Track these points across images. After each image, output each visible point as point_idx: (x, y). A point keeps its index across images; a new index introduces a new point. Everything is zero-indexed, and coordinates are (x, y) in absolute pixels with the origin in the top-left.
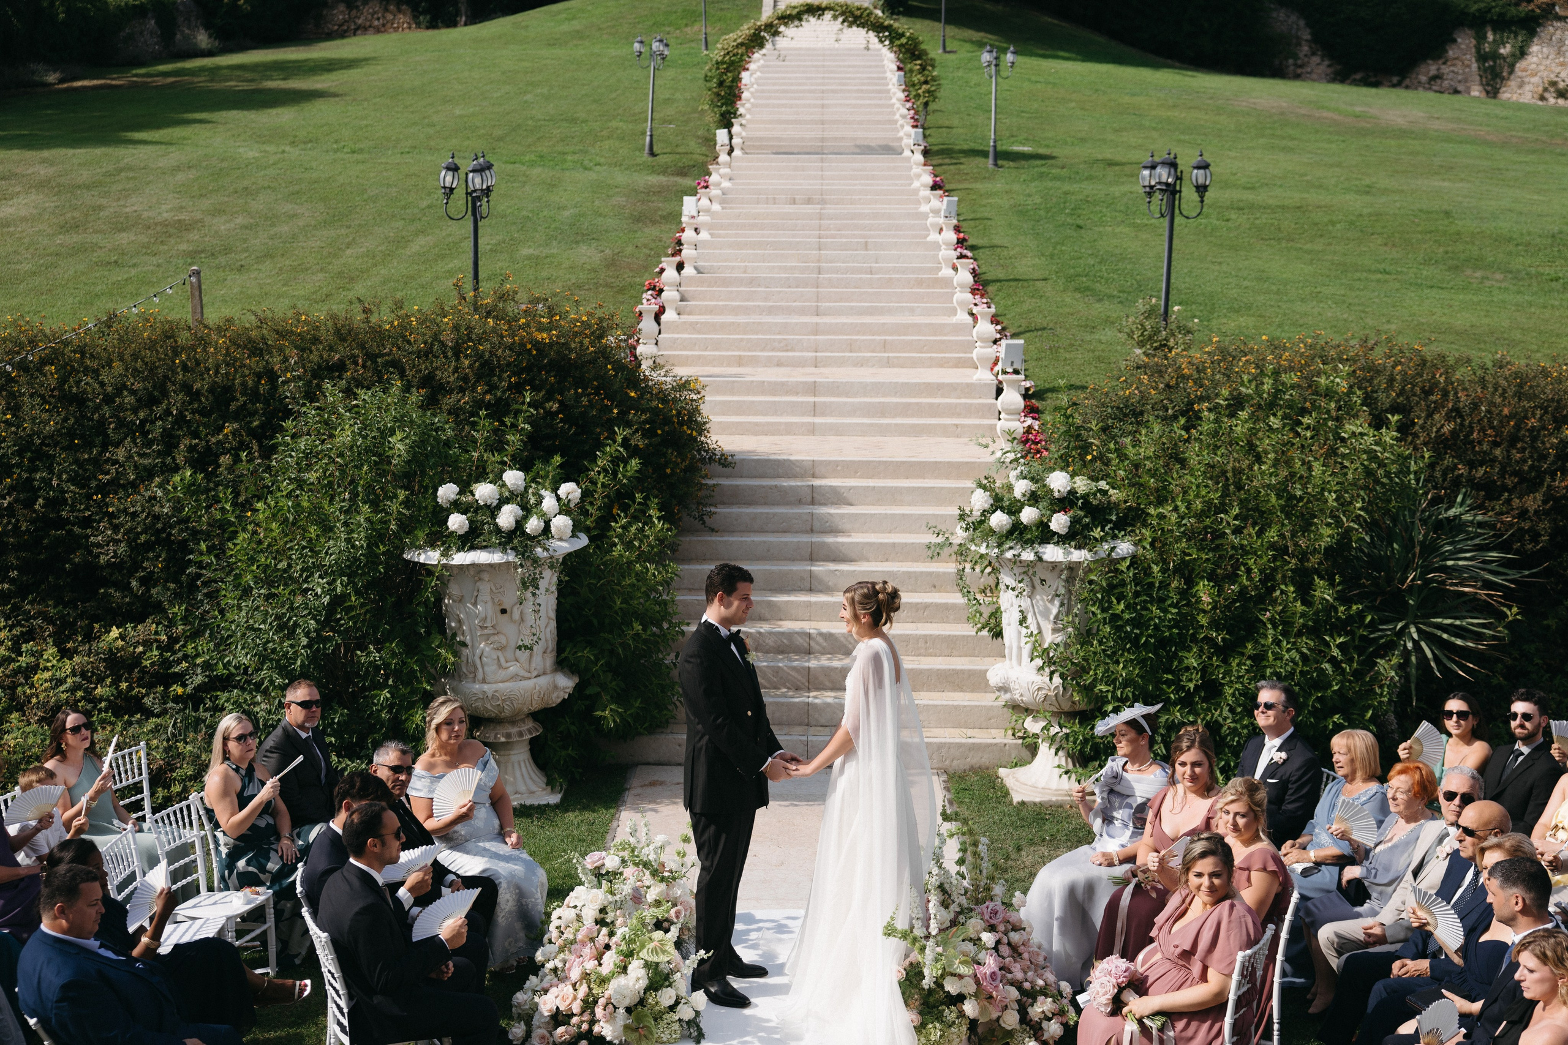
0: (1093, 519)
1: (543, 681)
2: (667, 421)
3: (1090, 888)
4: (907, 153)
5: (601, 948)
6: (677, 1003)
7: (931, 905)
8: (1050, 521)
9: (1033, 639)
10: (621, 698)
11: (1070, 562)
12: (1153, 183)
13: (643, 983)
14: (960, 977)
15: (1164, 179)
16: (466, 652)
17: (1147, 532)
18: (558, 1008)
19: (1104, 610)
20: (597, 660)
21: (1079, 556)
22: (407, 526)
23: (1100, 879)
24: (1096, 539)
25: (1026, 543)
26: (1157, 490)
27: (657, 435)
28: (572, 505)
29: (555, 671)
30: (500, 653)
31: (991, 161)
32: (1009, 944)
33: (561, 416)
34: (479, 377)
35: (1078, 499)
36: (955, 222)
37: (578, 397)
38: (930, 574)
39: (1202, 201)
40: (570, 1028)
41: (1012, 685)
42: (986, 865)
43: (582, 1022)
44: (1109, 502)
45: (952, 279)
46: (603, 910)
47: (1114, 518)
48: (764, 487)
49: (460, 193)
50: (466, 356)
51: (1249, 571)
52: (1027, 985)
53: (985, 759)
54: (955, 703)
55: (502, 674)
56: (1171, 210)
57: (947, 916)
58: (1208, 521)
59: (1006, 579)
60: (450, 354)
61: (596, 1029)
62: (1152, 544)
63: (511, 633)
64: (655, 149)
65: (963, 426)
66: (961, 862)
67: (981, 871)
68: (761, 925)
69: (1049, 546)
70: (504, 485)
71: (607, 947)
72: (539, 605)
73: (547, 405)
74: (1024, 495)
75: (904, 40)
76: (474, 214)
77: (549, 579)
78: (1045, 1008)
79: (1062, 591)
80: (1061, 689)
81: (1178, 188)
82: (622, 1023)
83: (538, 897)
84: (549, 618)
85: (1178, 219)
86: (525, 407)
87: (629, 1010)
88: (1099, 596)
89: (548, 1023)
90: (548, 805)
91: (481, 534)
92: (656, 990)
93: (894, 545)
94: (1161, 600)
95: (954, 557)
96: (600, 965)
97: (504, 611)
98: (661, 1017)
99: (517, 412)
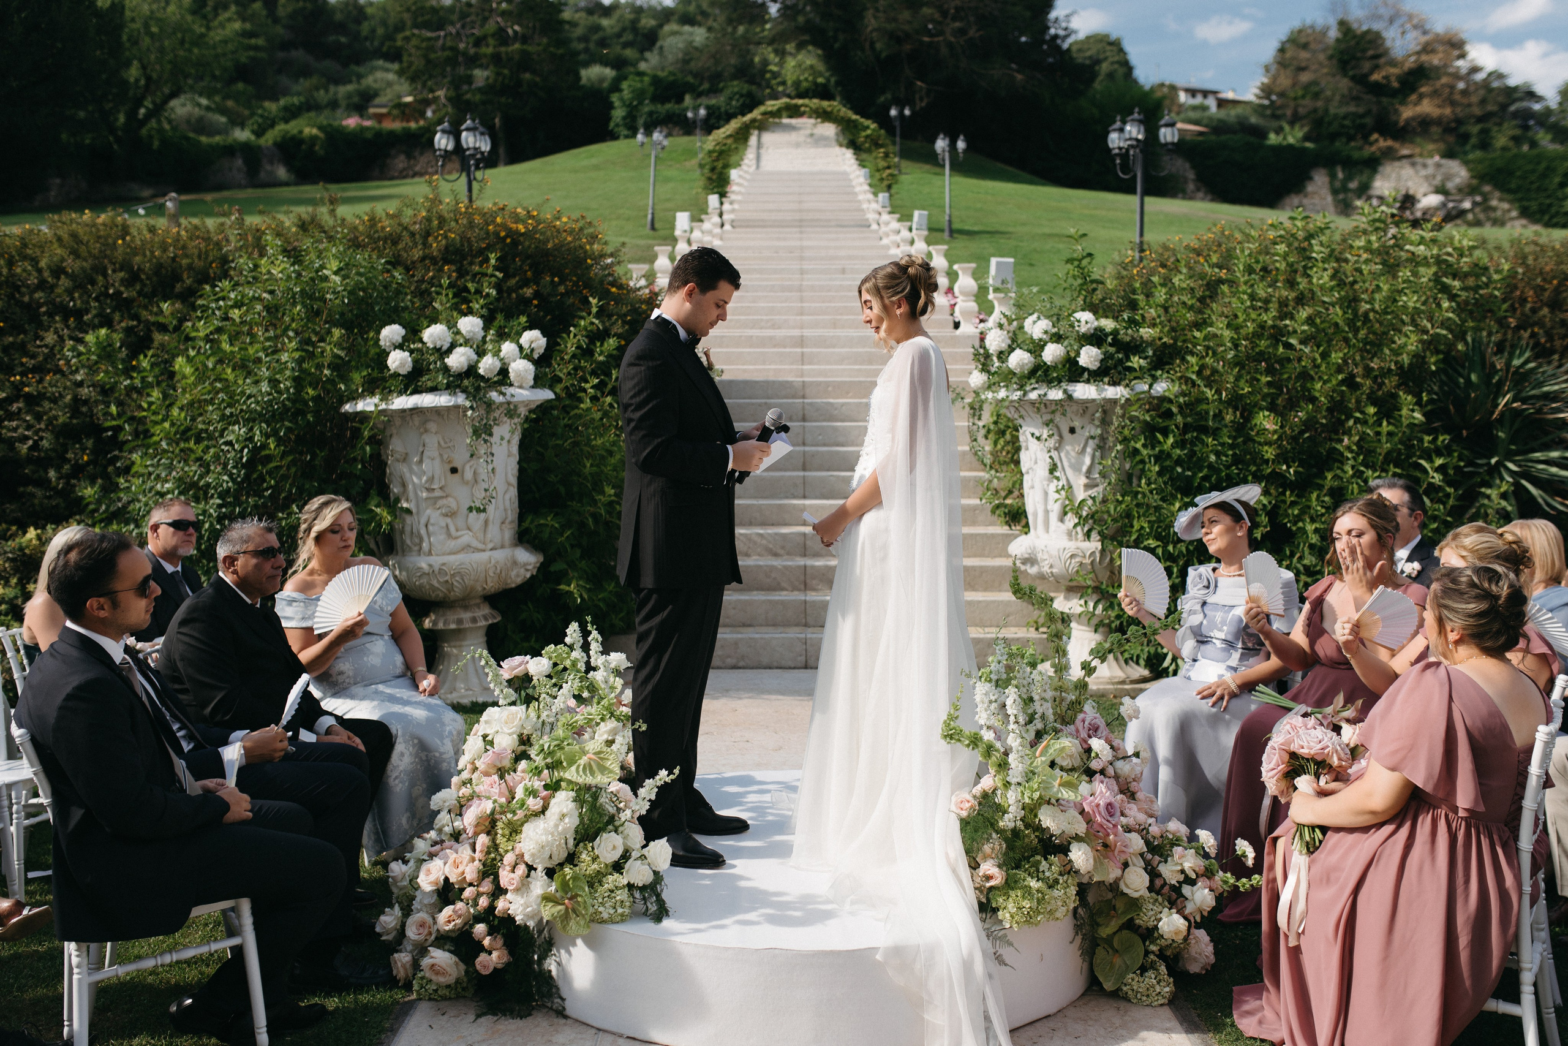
0: (1127, 355)
1: (500, 556)
6: (625, 858)
8: (1077, 356)
9: (1063, 494)
11: (1104, 401)
12: (1122, 144)
13: (573, 827)
14: (1063, 806)
15: (1134, 135)
16: (409, 519)
18: (446, 879)
20: (563, 530)
21: (1113, 392)
22: (340, 368)
25: (1052, 382)
28: (536, 356)
29: (516, 545)
30: (449, 520)
31: (947, 234)
35: (1106, 336)
36: (926, 233)
37: (555, 285)
40: (462, 906)
43: (479, 895)
46: (525, 739)
47: (1150, 354)
50: (435, 241)
51: (1314, 400)
55: (452, 544)
58: (1262, 346)
59: (1029, 429)
60: (418, 241)
61: (501, 904)
63: (461, 496)
64: (657, 226)
69: (1078, 383)
70: (458, 330)
74: (1045, 334)
75: (869, 132)
76: (468, 175)
79: (1096, 433)
80: (1098, 555)
82: (540, 892)
84: (509, 484)
87: (550, 872)
89: (434, 905)
91: (427, 375)
92: (592, 838)
97: (454, 470)
98: (599, 881)
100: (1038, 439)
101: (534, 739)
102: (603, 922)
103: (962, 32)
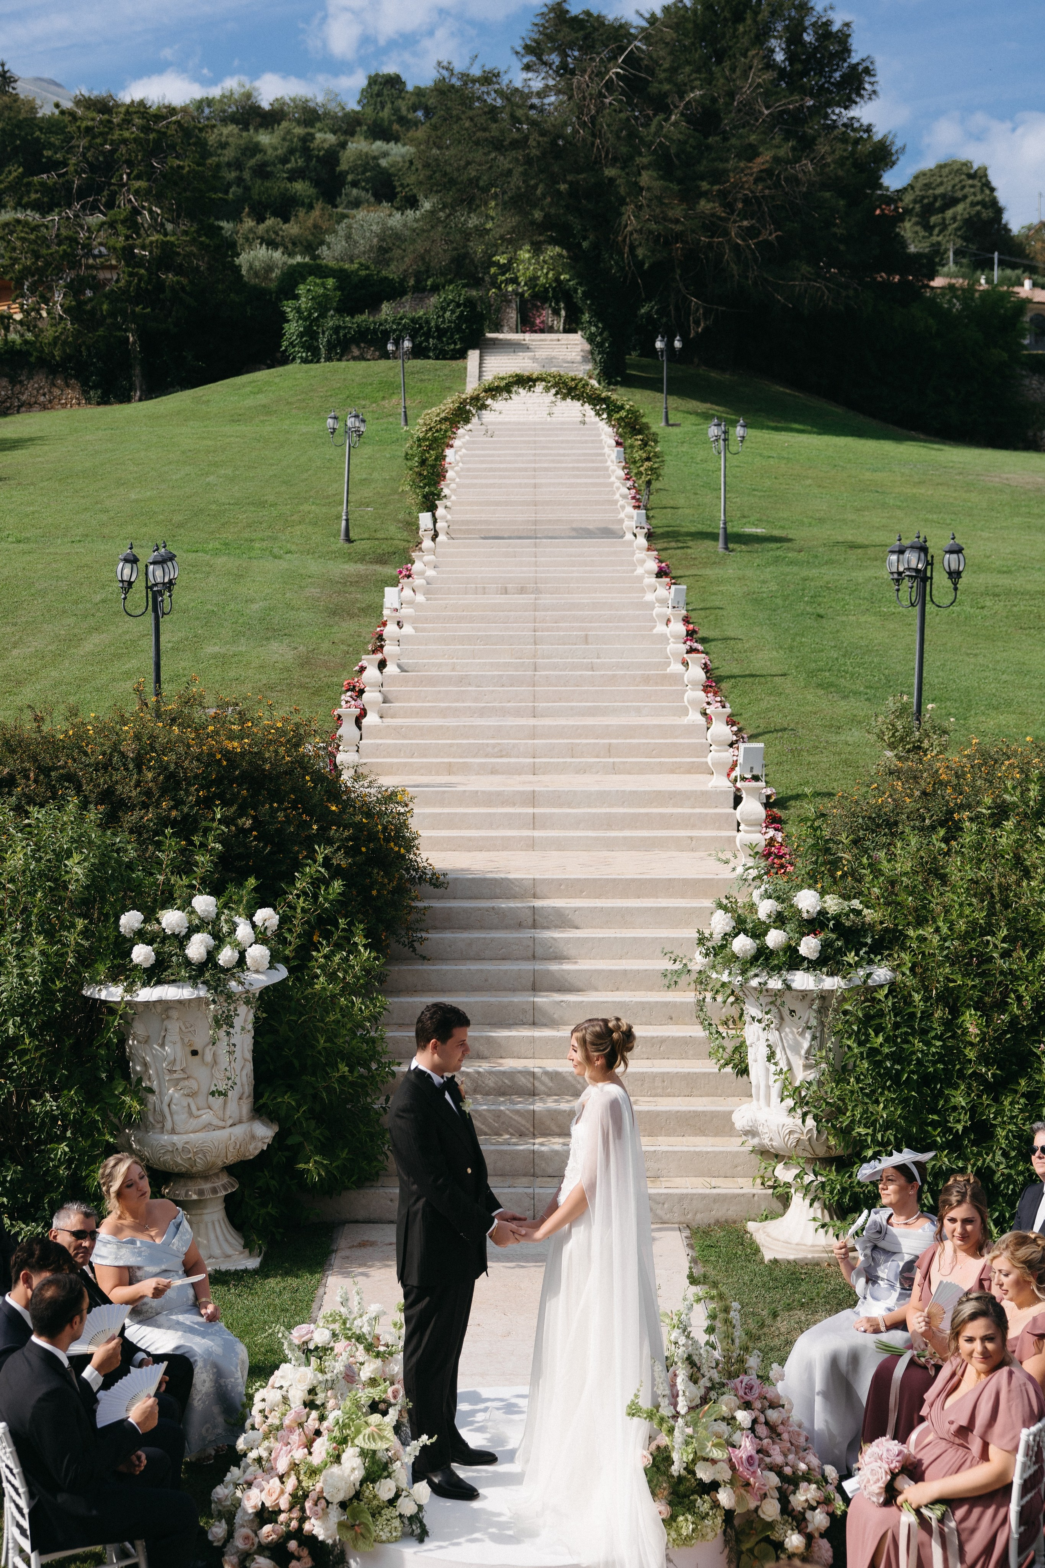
0: (847, 942)
1: (239, 1131)
2: (372, 837)
3: (855, 1358)
4: (629, 536)
5: (311, 1435)
6: (397, 1496)
7: (679, 1380)
8: (798, 944)
9: (783, 1077)
10: (325, 1149)
11: (822, 991)
12: (901, 569)
13: (359, 1474)
14: (714, 1462)
15: (913, 565)
16: (152, 1098)
17: (906, 957)
18: (263, 1504)
19: (860, 1044)
20: (299, 1106)
21: (832, 983)
22: (86, 959)
23: (865, 1347)
24: (850, 965)
25: (772, 969)
26: (916, 910)
27: (361, 853)
28: (269, 933)
29: (252, 1118)
30: (190, 1100)
31: (721, 544)
32: (767, 1423)
33: (255, 833)
34: (164, 791)
35: (829, 920)
36: (684, 612)
37: (274, 811)
38: (666, 1004)
39: (956, 589)
40: (277, 1527)
41: (760, 1129)
42: (738, 1333)
43: (291, 1519)
44: (863, 923)
45: (682, 675)
46: (312, 1391)
47: (869, 941)
48: (479, 909)
49: (139, 586)
50: (149, 769)
51: (1019, 998)
52: (788, 1470)
53: (731, 1212)
54: (698, 1149)
55: (194, 1123)
56: (922, 599)
57: (697, 1392)
58: (973, 944)
59: (752, 1010)
60: (131, 766)
61: (307, 1526)
62: (912, 969)
63: (202, 1077)
64: (352, 535)
65: (698, 838)
66: (710, 1330)
67: (733, 1341)
68: (488, 1404)
69: (797, 972)
70: (193, 912)
71: (318, 1433)
72: (234, 1045)
73: (240, 822)
74: (769, 916)
75: (623, 414)
76: (155, 610)
77: (245, 1017)
78: (809, 1496)
79: (814, 1022)
80: (815, 1132)
81: (929, 574)
82: (336, 1520)
83: (239, 1376)
84: (245, 1060)
85: (929, 607)
86: (215, 825)
87: (343, 1505)
88: (855, 1028)
89: (252, 1521)
90: (246, 1271)
91: (169, 967)
92: (374, 1481)
93: (625, 971)
94: (924, 1032)
95: (693, 986)
96: (310, 1453)
97: (195, 1053)
98: (380, 1513)
99: (206, 831)
100: (760, 1021)
101: (318, 1390)
102: (382, 1542)
103: (750, 233)
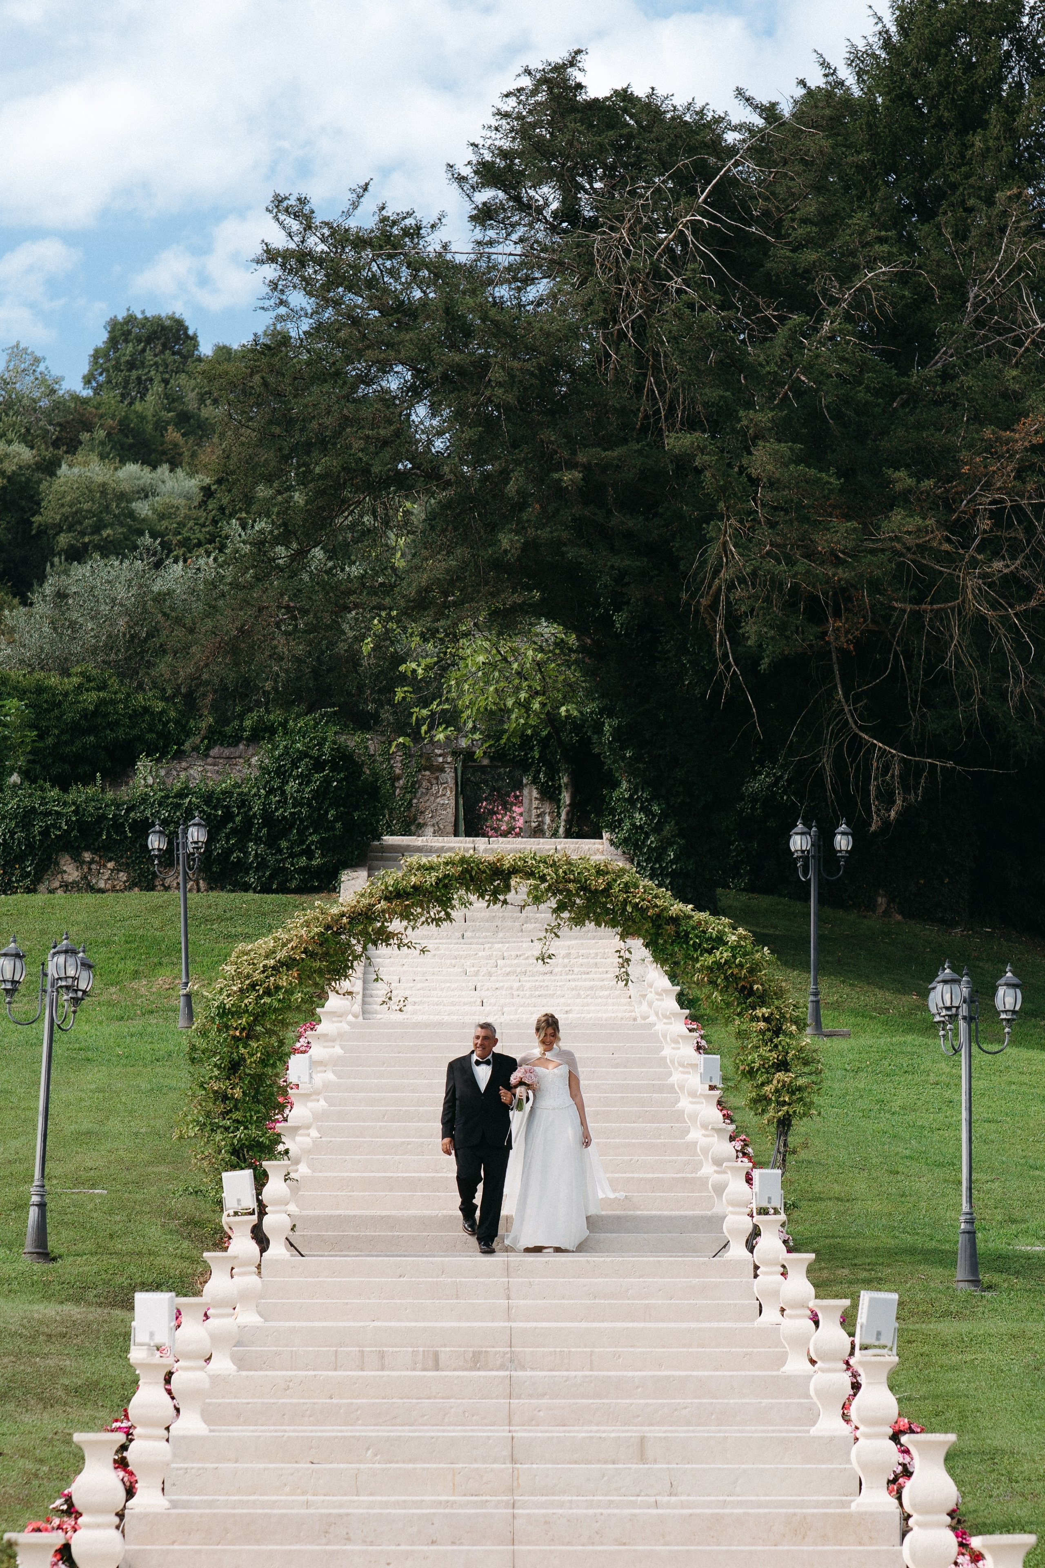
4: (738, 1250)
31: (961, 1272)
64: (53, 1243)
75: (722, 955)
